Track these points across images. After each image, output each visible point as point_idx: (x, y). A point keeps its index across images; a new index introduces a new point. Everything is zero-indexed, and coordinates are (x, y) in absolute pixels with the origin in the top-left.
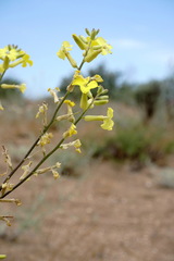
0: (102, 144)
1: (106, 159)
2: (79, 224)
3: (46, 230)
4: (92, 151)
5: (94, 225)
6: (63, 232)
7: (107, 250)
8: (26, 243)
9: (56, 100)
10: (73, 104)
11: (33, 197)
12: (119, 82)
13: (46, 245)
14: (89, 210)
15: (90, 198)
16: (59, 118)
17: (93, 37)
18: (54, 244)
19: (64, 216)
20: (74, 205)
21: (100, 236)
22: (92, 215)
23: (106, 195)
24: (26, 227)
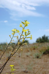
1: (46, 54)
6: (37, 70)
8: (29, 73)
14: (43, 65)
19: (37, 67)
21: (45, 70)
22: (43, 66)
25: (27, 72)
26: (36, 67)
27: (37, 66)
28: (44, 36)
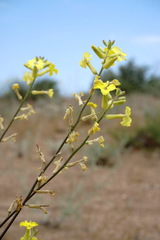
0: (134, 134)
2: (116, 209)
3: (85, 216)
4: (124, 141)
5: (130, 210)
6: (101, 218)
7: (142, 233)
9: (81, 103)
10: (95, 105)
11: (71, 187)
12: (148, 76)
13: (86, 230)
14: (124, 196)
15: (124, 185)
16: (83, 118)
17: (109, 48)
18: (93, 229)
19: (101, 203)
20: (109, 192)
21: (136, 219)
22: (127, 200)
23: (140, 181)
24: (67, 214)
25: (56, 227)
26: (96, 207)
27: (98, 199)
28: (131, 64)
